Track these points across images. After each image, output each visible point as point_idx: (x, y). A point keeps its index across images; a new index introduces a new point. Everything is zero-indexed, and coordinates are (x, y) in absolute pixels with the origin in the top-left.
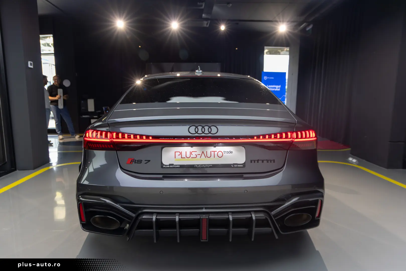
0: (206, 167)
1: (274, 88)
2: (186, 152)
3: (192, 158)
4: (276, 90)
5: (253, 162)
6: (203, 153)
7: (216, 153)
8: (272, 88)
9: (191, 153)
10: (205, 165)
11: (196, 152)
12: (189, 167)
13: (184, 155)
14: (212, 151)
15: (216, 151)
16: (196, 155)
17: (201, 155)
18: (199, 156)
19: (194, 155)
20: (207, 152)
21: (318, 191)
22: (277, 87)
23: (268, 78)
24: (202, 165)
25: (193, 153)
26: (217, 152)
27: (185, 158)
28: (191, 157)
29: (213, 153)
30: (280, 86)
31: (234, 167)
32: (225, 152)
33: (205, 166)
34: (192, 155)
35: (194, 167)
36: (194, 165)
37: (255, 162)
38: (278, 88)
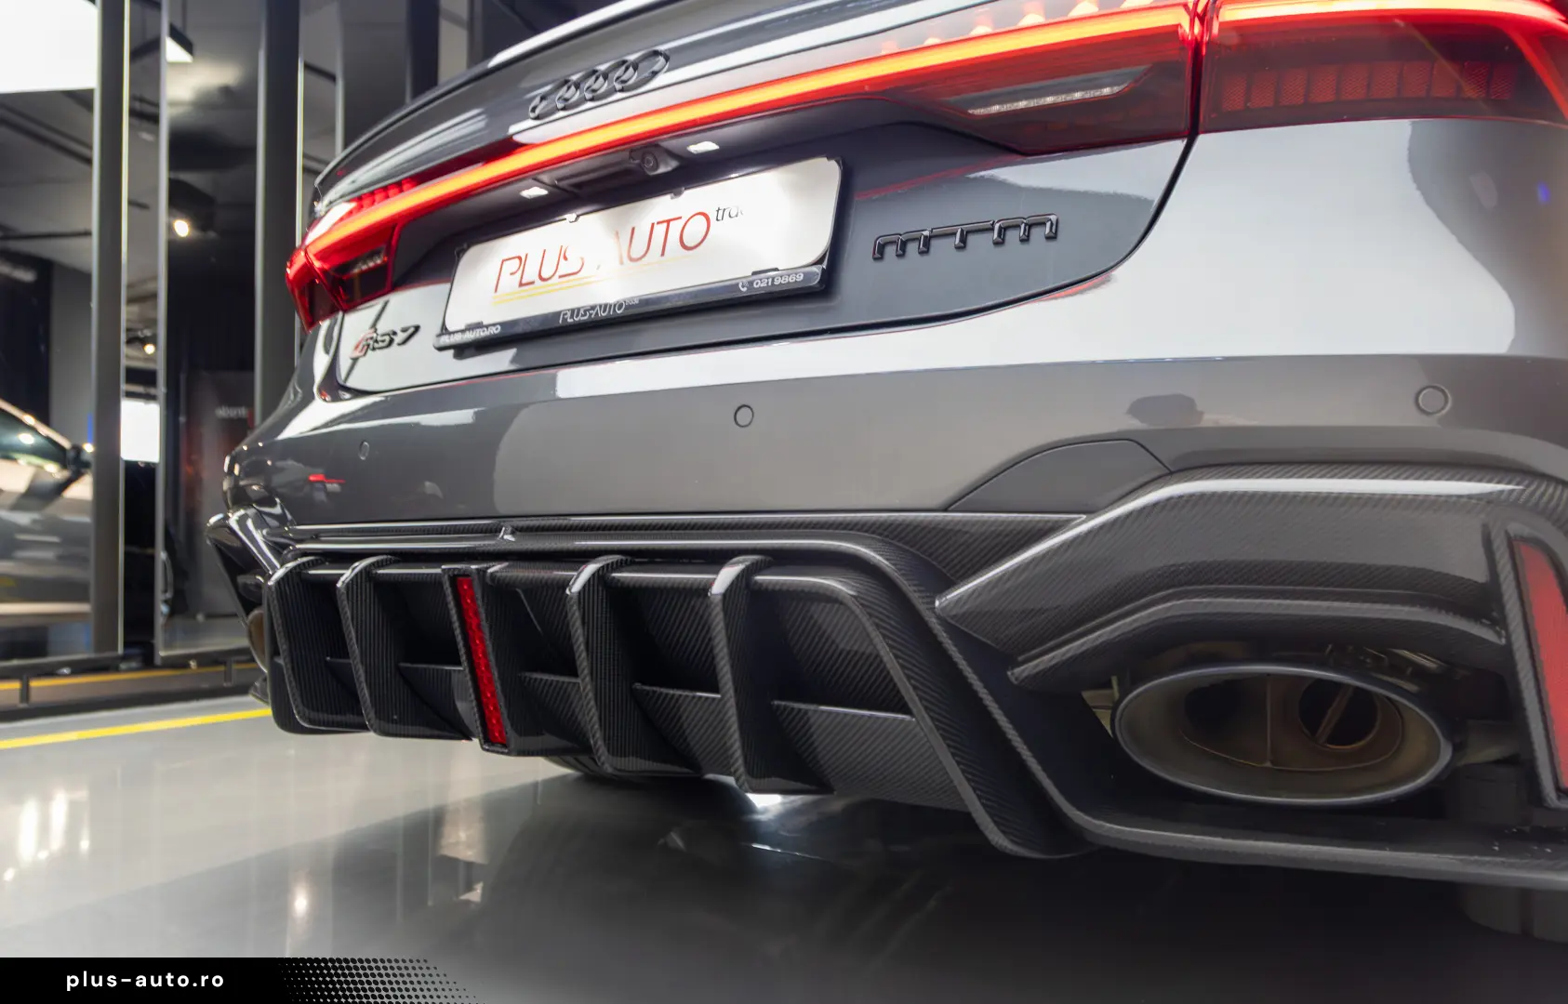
2: (545, 251)
3: (559, 277)
7: (675, 228)
9: (563, 253)
13: (531, 271)
14: (659, 223)
15: (680, 218)
19: (572, 261)
20: (633, 228)
24: (593, 308)
26: (682, 223)
27: (532, 283)
28: (558, 272)
29: (659, 231)
32: (720, 213)
33: (604, 312)
34: (567, 259)
36: (557, 314)
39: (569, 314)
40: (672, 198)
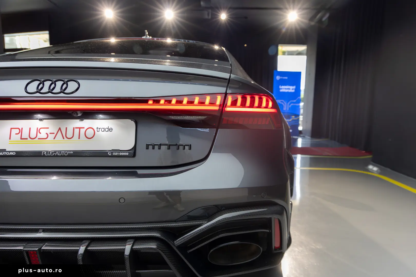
0: (62, 156)
1: (287, 89)
2: (30, 128)
3: (39, 139)
4: (290, 91)
5: (151, 147)
6: (60, 131)
7: (83, 131)
8: (286, 89)
9: (38, 131)
10: (60, 152)
11: (48, 128)
12: (31, 155)
13: (25, 135)
14: (76, 128)
15: (84, 128)
16: (47, 134)
17: (55, 133)
18: (51, 137)
19: (43, 134)
20: (66, 128)
21: (274, 202)
22: (291, 87)
23: (281, 78)
24: (55, 152)
25: (41, 131)
26: (85, 130)
27: (27, 139)
28: (38, 137)
29: (77, 131)
30: (294, 87)
31: (113, 156)
32: (98, 129)
33: (60, 154)
34: (40, 133)
35: (41, 156)
36: (40, 152)
37: (153, 148)
38: (293, 89)
39: (45, 153)
40: (80, 121)
